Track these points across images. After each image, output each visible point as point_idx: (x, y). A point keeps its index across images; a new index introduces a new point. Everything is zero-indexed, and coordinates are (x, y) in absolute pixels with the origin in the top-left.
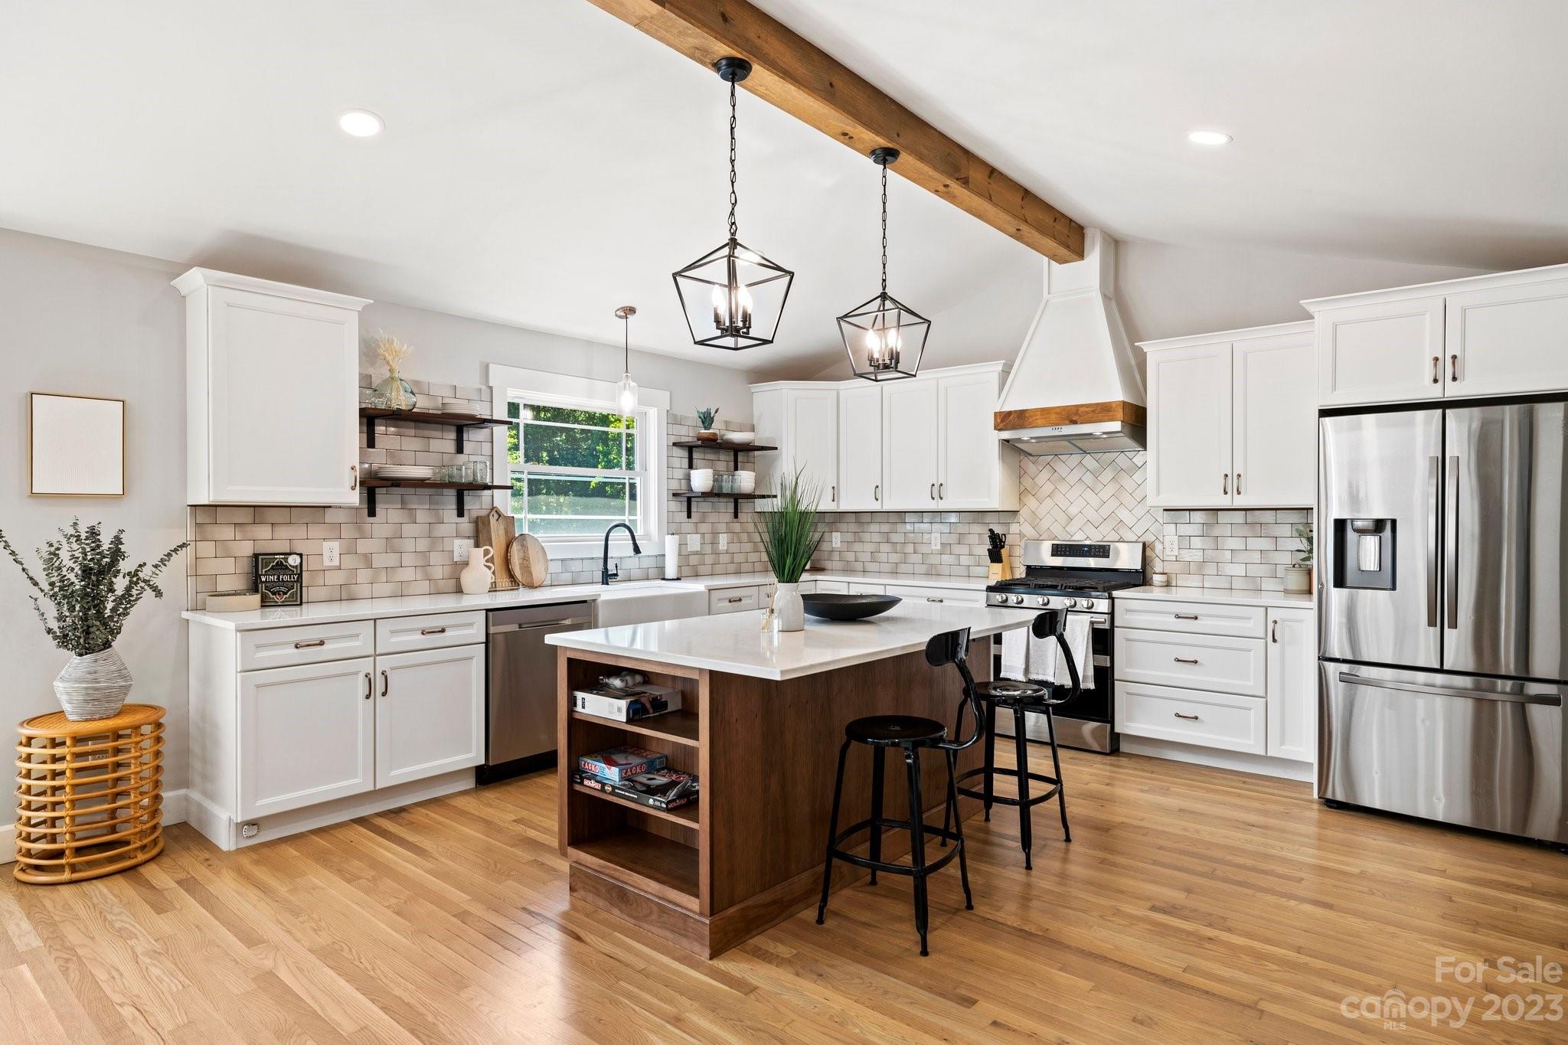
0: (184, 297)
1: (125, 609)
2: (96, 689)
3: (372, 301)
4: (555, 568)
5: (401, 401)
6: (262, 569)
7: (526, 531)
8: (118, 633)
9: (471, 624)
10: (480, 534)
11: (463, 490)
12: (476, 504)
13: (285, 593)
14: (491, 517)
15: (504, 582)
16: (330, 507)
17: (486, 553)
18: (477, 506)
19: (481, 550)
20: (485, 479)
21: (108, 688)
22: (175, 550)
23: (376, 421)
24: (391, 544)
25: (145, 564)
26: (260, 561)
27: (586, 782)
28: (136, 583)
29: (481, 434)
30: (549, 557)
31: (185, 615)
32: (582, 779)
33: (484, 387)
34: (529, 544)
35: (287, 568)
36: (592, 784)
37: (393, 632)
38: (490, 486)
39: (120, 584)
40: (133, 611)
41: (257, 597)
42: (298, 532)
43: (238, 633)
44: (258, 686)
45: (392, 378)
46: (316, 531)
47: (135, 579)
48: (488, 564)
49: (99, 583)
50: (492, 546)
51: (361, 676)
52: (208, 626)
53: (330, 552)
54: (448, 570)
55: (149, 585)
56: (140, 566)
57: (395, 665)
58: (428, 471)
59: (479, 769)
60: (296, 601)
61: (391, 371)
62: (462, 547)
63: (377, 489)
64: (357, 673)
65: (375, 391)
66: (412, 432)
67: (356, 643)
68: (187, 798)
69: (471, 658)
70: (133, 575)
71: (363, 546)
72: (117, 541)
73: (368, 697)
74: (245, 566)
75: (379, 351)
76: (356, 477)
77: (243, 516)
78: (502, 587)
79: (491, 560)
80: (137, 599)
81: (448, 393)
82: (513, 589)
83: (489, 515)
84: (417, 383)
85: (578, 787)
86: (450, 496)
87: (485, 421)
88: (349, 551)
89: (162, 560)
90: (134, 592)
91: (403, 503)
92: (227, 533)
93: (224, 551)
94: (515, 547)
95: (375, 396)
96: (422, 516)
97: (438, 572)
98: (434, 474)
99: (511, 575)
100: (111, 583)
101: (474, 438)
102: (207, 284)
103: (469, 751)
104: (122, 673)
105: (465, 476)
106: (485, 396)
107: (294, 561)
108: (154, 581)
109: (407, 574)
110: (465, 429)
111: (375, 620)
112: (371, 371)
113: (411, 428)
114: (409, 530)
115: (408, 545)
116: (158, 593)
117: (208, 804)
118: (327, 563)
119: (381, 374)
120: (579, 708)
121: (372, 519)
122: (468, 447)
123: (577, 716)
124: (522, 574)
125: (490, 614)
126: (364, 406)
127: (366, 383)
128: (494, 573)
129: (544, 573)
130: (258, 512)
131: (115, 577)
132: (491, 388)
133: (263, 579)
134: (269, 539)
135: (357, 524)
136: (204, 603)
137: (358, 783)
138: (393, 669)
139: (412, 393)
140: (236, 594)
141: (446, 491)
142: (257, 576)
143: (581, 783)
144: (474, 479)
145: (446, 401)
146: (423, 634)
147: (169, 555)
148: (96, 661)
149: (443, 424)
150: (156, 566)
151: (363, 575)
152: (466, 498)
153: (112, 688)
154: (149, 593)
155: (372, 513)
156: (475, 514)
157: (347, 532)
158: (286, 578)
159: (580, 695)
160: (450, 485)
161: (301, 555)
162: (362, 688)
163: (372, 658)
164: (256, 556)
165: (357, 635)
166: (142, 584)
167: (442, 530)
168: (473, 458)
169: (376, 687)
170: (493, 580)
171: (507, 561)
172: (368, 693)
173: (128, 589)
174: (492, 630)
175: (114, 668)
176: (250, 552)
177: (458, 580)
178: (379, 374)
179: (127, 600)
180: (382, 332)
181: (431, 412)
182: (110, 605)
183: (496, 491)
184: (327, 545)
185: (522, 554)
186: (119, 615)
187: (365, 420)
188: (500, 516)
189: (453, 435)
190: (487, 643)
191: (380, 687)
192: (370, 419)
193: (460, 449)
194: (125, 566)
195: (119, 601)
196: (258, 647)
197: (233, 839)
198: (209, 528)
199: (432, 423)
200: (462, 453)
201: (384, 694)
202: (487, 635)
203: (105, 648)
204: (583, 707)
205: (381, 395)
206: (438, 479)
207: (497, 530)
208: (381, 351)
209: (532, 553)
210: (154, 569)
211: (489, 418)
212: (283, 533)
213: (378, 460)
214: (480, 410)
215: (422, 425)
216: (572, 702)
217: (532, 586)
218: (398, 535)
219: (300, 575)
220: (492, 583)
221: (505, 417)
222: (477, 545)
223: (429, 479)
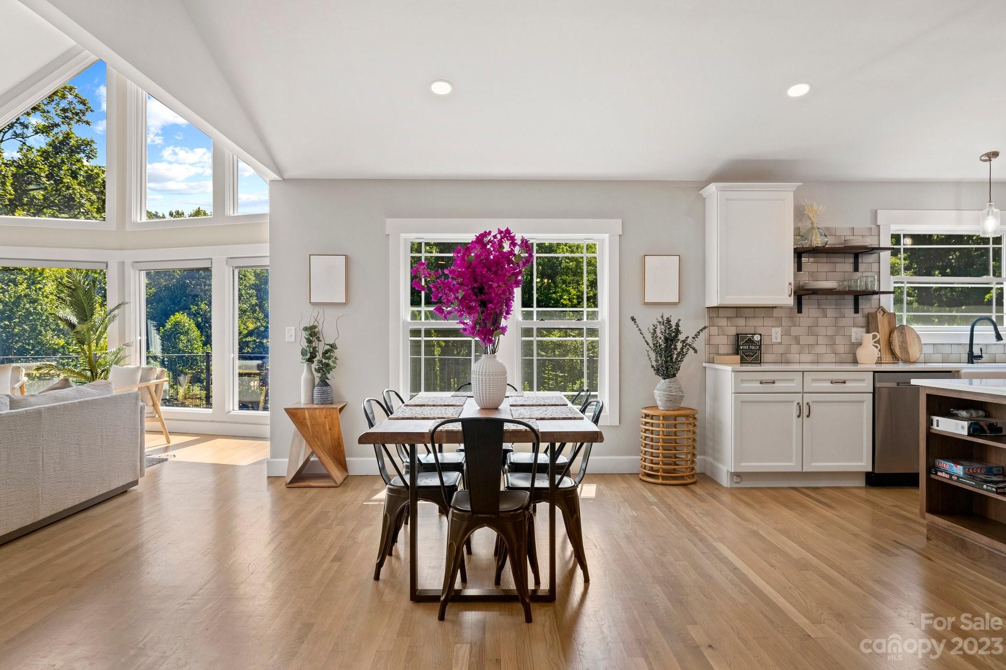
0: (705, 198)
1: (682, 358)
2: (671, 395)
3: (802, 184)
4: (928, 350)
5: (817, 241)
6: (741, 342)
7: (905, 323)
8: (679, 370)
9: (863, 380)
10: (870, 325)
11: (858, 296)
12: (867, 306)
13: (752, 356)
14: (878, 313)
15: (887, 357)
16: (776, 307)
17: (874, 337)
18: (868, 306)
19: (871, 335)
20: (874, 288)
21: (676, 396)
22: (702, 330)
23: (803, 255)
24: (811, 330)
25: (688, 337)
26: (740, 338)
27: (939, 474)
28: (685, 346)
29: (872, 258)
30: (923, 342)
31: (705, 365)
32: (936, 472)
33: (873, 226)
34: (907, 331)
35: (753, 342)
36: (944, 475)
37: (813, 380)
38: (877, 292)
39: (679, 345)
40: (685, 359)
41: (738, 357)
42: (757, 322)
43: (733, 373)
44: (742, 402)
45: (813, 228)
46: (768, 322)
47: (684, 344)
48: (875, 344)
49: (671, 345)
50: (878, 333)
51: (795, 404)
52: (717, 369)
53: (776, 334)
54: (847, 348)
55: (691, 347)
56: (686, 338)
57: (815, 400)
58: (834, 284)
59: (868, 475)
60: (758, 361)
61: (812, 223)
62: (857, 333)
63: (803, 297)
64: (793, 402)
65: (802, 237)
66: (825, 260)
67: (792, 385)
68: (705, 461)
69: (863, 402)
70: (684, 341)
71: (795, 331)
72: (677, 325)
73: (799, 416)
74: (732, 340)
75: (805, 212)
76: (792, 289)
77: (731, 313)
78: (886, 360)
79: (878, 342)
80: (686, 354)
81: (848, 233)
82: (895, 363)
83: (876, 312)
84: (828, 229)
85: (933, 476)
86: (850, 299)
87: (874, 249)
88: (786, 333)
89: (696, 335)
90: (685, 350)
91: (819, 305)
92: (723, 322)
93: (722, 332)
94: (896, 335)
95: (802, 240)
96: (831, 312)
97: (841, 349)
98: (839, 285)
99: (893, 353)
100: (675, 346)
101: (865, 261)
102: (718, 191)
103: (861, 461)
104: (680, 389)
105: (860, 286)
106: (874, 232)
107: (757, 338)
108: (694, 345)
109: (821, 349)
110: (860, 255)
111: (803, 372)
112: (800, 225)
113: (823, 257)
114: (823, 321)
115: (822, 331)
116: (696, 351)
117: (715, 463)
118: (774, 340)
119: (806, 226)
120: (935, 427)
121: (800, 315)
122: (862, 267)
123: (933, 431)
124: (901, 353)
125: (876, 374)
126: (795, 247)
127: (797, 233)
128: (880, 351)
129: (919, 353)
130: (738, 311)
131: (677, 342)
132: (879, 226)
133: (741, 348)
134: (744, 325)
135: (791, 318)
136: (713, 358)
137: (792, 465)
138: (813, 402)
139: (825, 236)
140: (728, 355)
141: (846, 297)
142: (738, 346)
143: (936, 474)
144: (866, 288)
145: (847, 238)
146: (832, 383)
147: (699, 332)
148: (670, 382)
149: (845, 253)
150: (693, 338)
151: (795, 348)
152: (860, 301)
153: (677, 396)
154: (691, 351)
155: (800, 311)
156: (866, 311)
157: (785, 322)
158: (753, 348)
159: (935, 418)
160: (849, 292)
161: (761, 335)
162: (795, 410)
163: (801, 394)
164: (738, 335)
165: (793, 380)
166: (688, 347)
167: (843, 322)
168: (865, 274)
169: (804, 412)
170: (879, 356)
171: (890, 343)
172: (798, 414)
173: (682, 349)
174: (877, 385)
175: (677, 386)
176: (734, 333)
177: (855, 355)
178: (805, 225)
179: (682, 354)
180: (806, 200)
181: (837, 246)
182: (675, 356)
183: (882, 296)
184: (774, 330)
185: (901, 339)
186: (678, 362)
187: (796, 255)
188: (885, 312)
189: (852, 260)
190: (874, 393)
191: (806, 412)
192: (799, 254)
193: (856, 269)
194: (681, 337)
195: (678, 354)
196: (742, 381)
197: (729, 482)
198: (715, 319)
199: (838, 253)
200: (858, 271)
201: (808, 416)
202: (874, 388)
203: (674, 377)
204: (938, 426)
205: (806, 239)
206: (841, 289)
207: (882, 323)
208: (806, 212)
209: (909, 338)
210: (693, 340)
211: (877, 246)
212: (753, 322)
213: (805, 279)
214: (870, 242)
215: (830, 255)
216: (930, 423)
217: (907, 361)
218: (816, 325)
219: (760, 346)
220: (878, 357)
221: (889, 245)
222: (868, 332)
223: (835, 289)
